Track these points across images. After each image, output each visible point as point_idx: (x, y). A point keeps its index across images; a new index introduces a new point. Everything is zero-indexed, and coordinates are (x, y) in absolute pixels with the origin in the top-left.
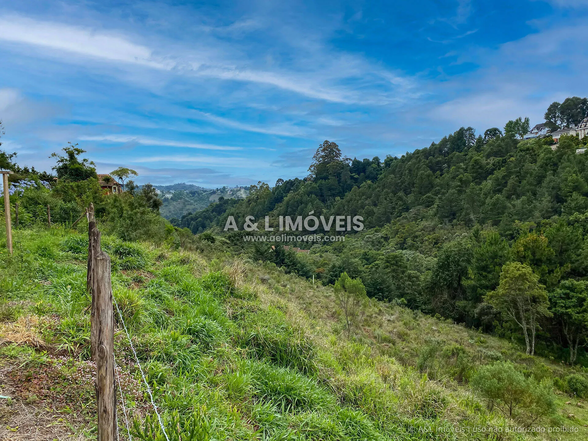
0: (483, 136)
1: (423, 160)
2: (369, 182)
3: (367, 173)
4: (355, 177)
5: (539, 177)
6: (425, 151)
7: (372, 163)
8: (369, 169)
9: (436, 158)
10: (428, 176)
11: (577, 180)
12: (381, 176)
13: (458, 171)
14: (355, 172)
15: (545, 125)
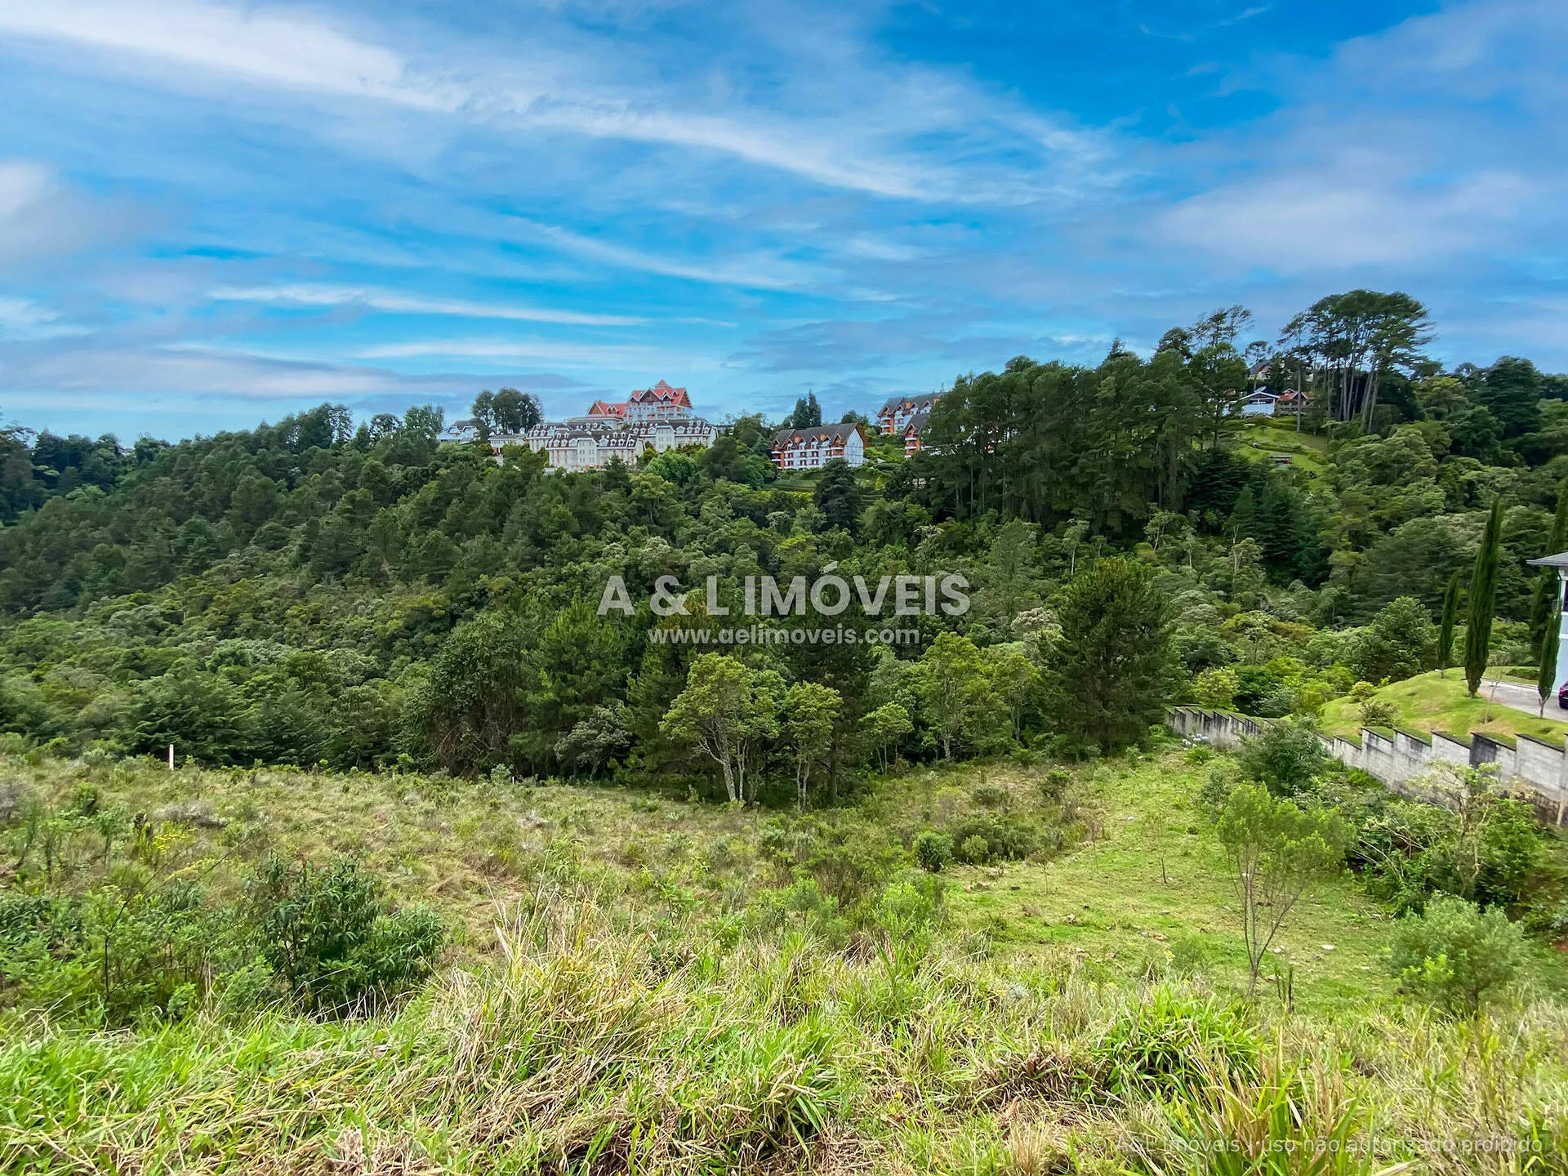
0: (369, 425)
1: (243, 455)
2: (93, 488)
3: (86, 468)
4: (48, 473)
5: (497, 505)
6: (243, 437)
7: (99, 446)
8: (94, 459)
9: (274, 453)
10: (265, 487)
11: (563, 515)
12: (127, 478)
13: (330, 483)
14: (47, 462)
15: (473, 423)
